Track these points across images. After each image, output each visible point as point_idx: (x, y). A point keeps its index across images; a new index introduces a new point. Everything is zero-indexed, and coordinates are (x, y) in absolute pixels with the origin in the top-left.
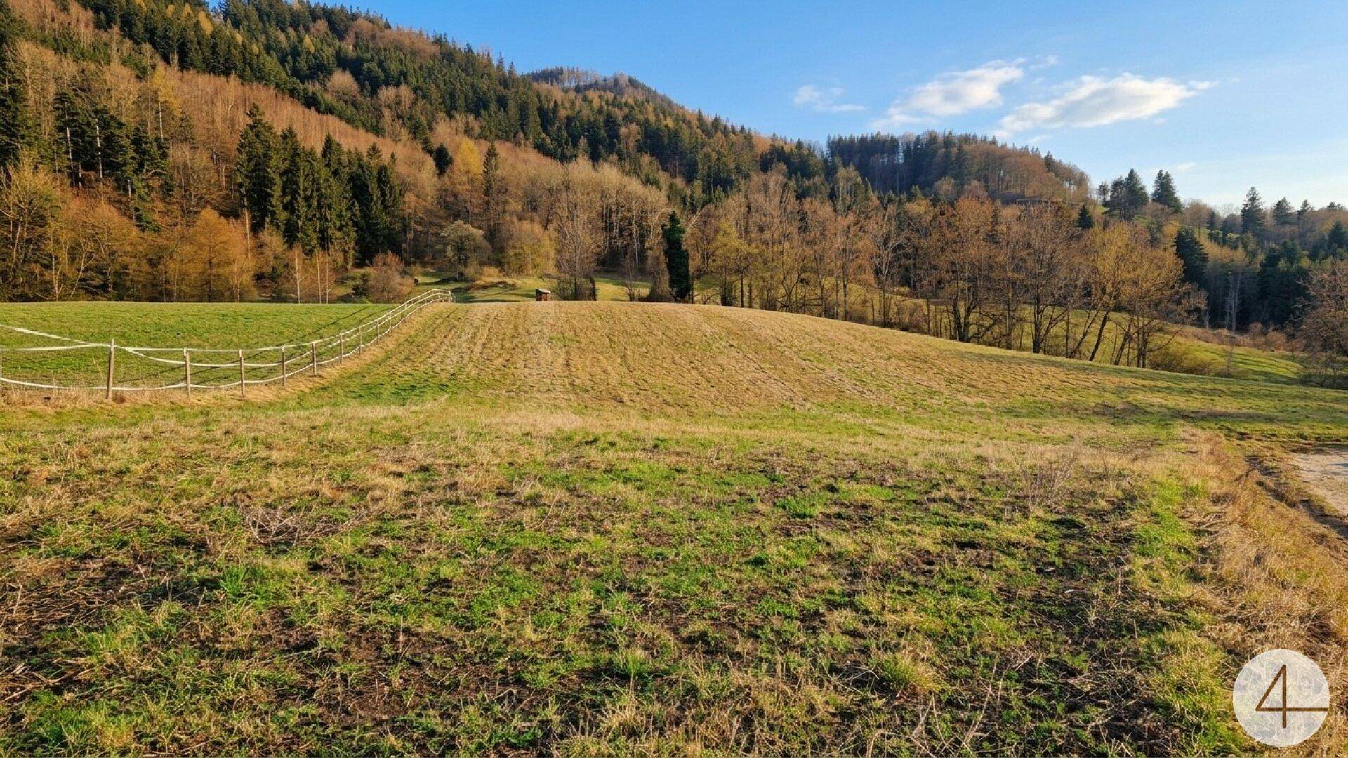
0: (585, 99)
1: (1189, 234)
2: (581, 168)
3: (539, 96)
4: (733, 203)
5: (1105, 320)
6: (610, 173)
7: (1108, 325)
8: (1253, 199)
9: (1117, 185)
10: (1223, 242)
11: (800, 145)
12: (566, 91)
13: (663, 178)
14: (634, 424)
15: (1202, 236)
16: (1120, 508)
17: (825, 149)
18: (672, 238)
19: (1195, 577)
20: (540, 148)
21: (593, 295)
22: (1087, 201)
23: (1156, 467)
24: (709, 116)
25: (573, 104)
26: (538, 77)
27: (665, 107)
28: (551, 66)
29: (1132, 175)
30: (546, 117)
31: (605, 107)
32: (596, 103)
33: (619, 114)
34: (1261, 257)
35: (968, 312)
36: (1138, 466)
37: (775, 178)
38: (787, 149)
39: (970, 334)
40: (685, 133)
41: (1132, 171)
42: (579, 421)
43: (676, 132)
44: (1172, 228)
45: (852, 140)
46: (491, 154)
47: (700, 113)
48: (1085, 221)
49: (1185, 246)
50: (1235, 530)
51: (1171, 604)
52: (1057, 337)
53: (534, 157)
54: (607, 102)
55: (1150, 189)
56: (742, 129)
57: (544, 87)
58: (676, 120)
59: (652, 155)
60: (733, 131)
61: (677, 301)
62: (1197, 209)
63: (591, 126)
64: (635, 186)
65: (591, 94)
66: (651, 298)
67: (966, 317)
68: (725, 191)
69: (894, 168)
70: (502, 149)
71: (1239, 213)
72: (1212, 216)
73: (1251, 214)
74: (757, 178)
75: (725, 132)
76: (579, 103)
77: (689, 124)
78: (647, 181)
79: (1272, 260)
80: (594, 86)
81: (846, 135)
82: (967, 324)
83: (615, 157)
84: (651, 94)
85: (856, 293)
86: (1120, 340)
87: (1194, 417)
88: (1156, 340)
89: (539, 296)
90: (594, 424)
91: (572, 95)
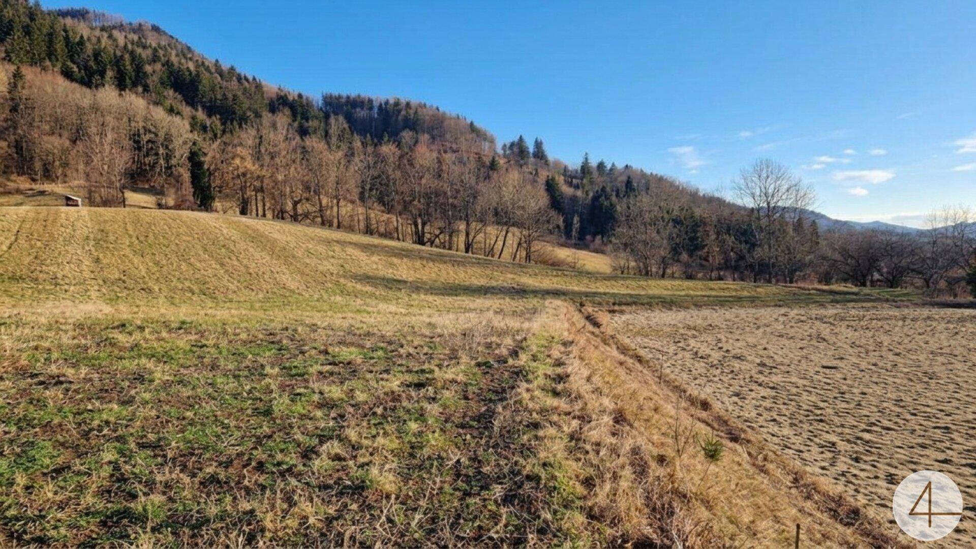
0: (110, 37)
1: (553, 179)
2: (108, 95)
3: (65, 31)
4: (248, 136)
5: (507, 232)
6: (136, 102)
7: (510, 235)
8: (586, 159)
9: (512, 144)
10: (570, 184)
11: (300, 96)
12: (92, 29)
13: (187, 110)
14: (162, 310)
15: (560, 179)
16: (515, 354)
17: (321, 103)
18: (194, 159)
19: (556, 394)
20: (67, 74)
21: (123, 203)
22: (496, 153)
23: (535, 325)
24: (225, 66)
25: (99, 40)
26: (64, 14)
27: (186, 52)
28: (77, 6)
29: (521, 139)
30: (74, 48)
31: (130, 46)
32: (121, 42)
33: (145, 54)
34: (591, 194)
35: (424, 224)
36: (526, 325)
37: (283, 119)
38: (290, 98)
39: (425, 240)
40: (205, 76)
41: (521, 137)
42: (107, 309)
43: (198, 75)
44: (544, 174)
45: (340, 97)
46: (17, 75)
47: (217, 61)
48: (493, 166)
49: (550, 186)
50: (577, 362)
51: (543, 411)
52: (479, 243)
53: (61, 81)
54: (133, 43)
55: (531, 149)
56: (254, 79)
57: (69, 21)
58: (197, 66)
59: (175, 91)
60: (247, 80)
61: (201, 210)
62: (557, 163)
63: (117, 62)
64: (159, 113)
65: (116, 33)
66: (178, 207)
67: (423, 228)
68: (240, 126)
69: (371, 119)
70: (29, 72)
71: (579, 169)
72: (566, 169)
73: (585, 169)
74: (267, 117)
75: (239, 78)
76: (105, 41)
77: (207, 69)
78: (171, 111)
79: (596, 198)
80: (121, 27)
81: (335, 93)
82: (423, 233)
83: (140, 89)
84: (173, 42)
85: (346, 209)
86: (515, 246)
87: (557, 293)
88: (537, 246)
89: (69, 202)
90: (124, 312)
91: (97, 33)
